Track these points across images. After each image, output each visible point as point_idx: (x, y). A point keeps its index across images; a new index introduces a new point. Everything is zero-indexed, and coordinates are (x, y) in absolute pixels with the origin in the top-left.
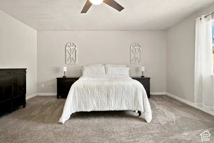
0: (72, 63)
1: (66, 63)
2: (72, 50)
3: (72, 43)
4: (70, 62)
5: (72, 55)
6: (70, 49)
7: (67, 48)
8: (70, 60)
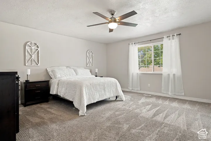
0: (33, 65)
1: (25, 65)
2: (33, 51)
3: (33, 42)
4: (30, 64)
5: (33, 56)
6: (30, 49)
7: (27, 48)
8: (30, 62)
